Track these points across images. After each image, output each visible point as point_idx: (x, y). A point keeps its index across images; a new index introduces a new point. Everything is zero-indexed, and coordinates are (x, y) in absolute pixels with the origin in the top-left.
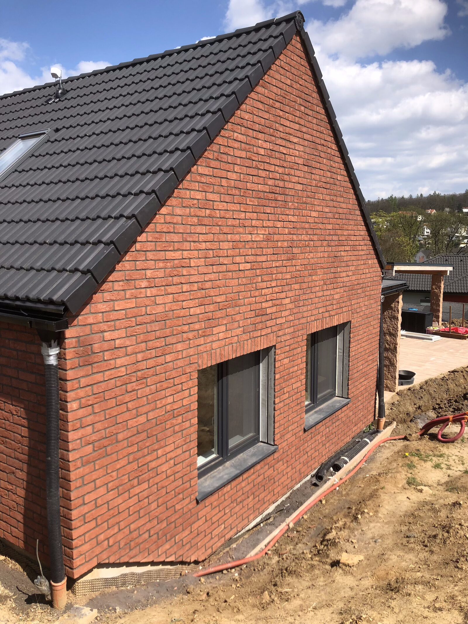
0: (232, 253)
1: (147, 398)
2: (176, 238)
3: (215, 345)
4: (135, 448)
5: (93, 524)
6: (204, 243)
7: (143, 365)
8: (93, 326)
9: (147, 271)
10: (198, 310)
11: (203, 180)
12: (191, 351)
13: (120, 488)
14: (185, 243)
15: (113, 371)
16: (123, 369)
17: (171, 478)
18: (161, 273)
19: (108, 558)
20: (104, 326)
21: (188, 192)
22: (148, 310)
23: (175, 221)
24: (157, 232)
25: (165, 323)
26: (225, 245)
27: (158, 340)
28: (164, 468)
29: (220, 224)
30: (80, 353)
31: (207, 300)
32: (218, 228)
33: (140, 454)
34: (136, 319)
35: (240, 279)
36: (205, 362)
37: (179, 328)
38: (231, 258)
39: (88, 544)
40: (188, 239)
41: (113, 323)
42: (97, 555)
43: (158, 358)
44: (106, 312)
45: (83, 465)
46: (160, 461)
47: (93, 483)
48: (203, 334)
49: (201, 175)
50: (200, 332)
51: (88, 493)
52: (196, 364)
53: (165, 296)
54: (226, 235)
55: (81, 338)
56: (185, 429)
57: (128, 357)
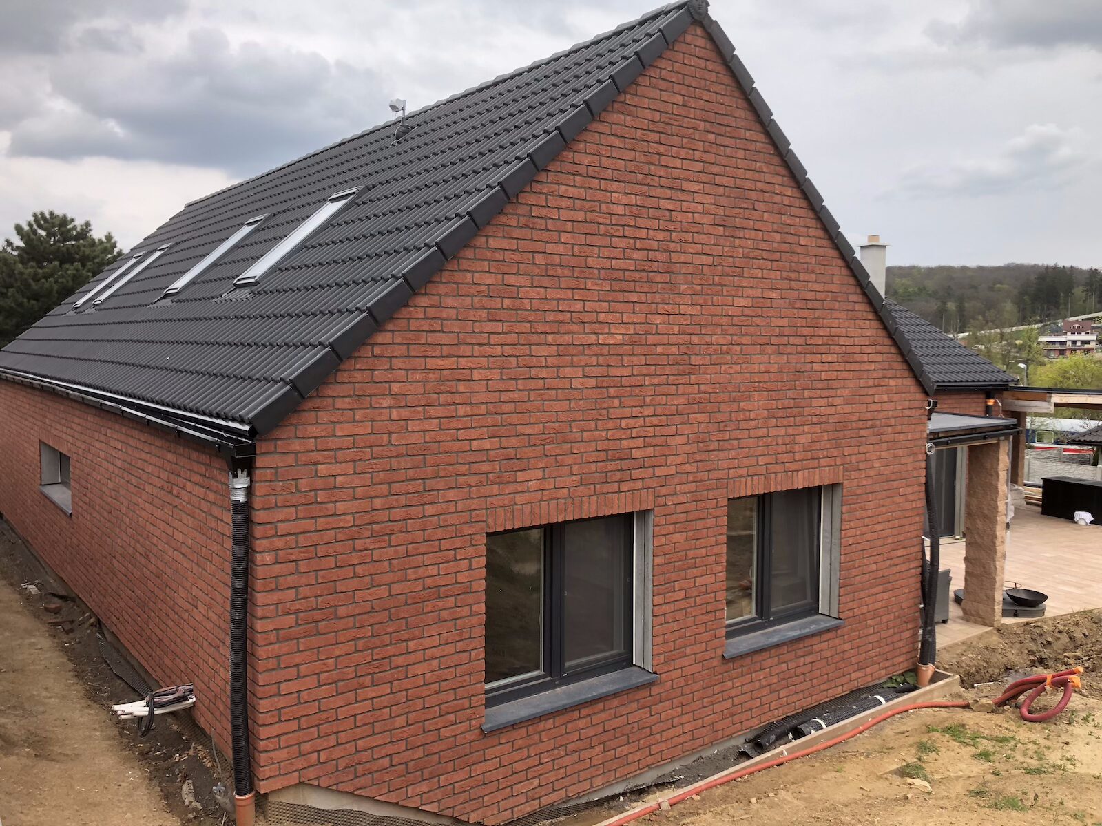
0: (556, 362)
1: (390, 564)
2: (445, 339)
3: (519, 498)
4: (368, 631)
5: (294, 725)
6: (500, 347)
7: (384, 515)
8: (299, 455)
9: (392, 384)
10: (487, 445)
11: (499, 256)
12: (474, 504)
13: (340, 684)
14: (462, 347)
15: (331, 519)
16: (349, 517)
17: (432, 686)
18: (418, 388)
19: (318, 778)
20: (318, 457)
21: (469, 275)
22: (393, 439)
23: (444, 315)
24: (412, 331)
25: (425, 459)
26: (543, 351)
27: (412, 482)
28: (420, 669)
29: (531, 318)
30: (279, 489)
31: (503, 431)
32: (528, 325)
33: (376, 641)
34: (372, 450)
35: (573, 402)
36: (500, 521)
37: (451, 468)
38: (555, 369)
39: (285, 750)
40: (469, 341)
41: (332, 453)
42: (298, 770)
43: (410, 508)
44: (321, 437)
45: (278, 641)
46: (412, 658)
47: (295, 668)
48: (498, 480)
49: (496, 250)
50: (491, 476)
51: (285, 681)
52: (484, 524)
53: (424, 420)
54: (543, 336)
55: (279, 470)
56: (460, 618)
57: (357, 502)
